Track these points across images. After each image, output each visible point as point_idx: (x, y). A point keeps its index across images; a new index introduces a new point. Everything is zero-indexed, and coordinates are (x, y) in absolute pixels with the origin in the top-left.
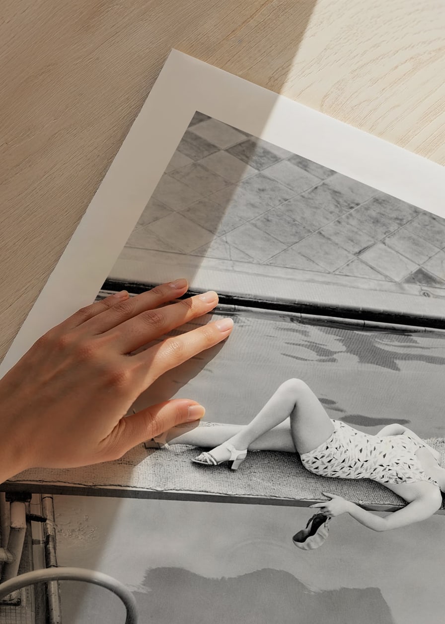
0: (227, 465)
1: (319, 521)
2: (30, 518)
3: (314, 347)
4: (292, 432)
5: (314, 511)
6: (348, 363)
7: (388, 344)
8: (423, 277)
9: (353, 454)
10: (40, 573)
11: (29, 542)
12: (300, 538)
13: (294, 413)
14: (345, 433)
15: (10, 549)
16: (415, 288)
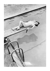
0: (19, 29)
1: (27, 30)
2: (7, 39)
3: (21, 18)
4: (22, 25)
5: (26, 30)
6: (24, 18)
7: (26, 15)
8: (26, 9)
9: (27, 24)
10: (10, 43)
11: (8, 41)
12: (26, 32)
13: (22, 23)
14: (26, 23)
15: (7, 42)
16: (26, 10)
